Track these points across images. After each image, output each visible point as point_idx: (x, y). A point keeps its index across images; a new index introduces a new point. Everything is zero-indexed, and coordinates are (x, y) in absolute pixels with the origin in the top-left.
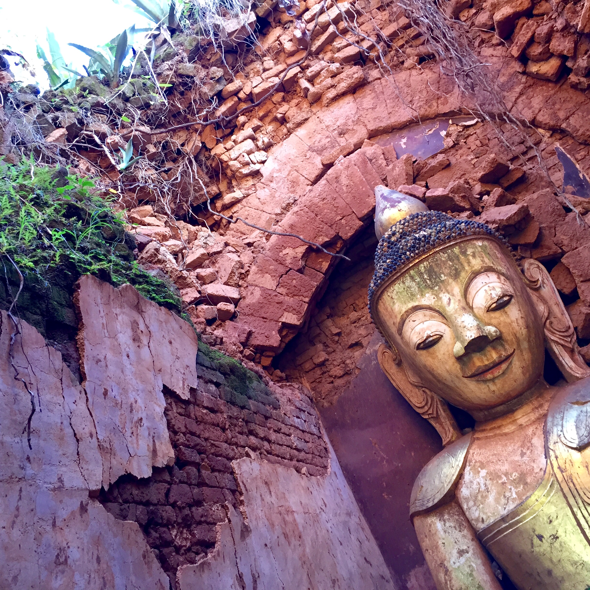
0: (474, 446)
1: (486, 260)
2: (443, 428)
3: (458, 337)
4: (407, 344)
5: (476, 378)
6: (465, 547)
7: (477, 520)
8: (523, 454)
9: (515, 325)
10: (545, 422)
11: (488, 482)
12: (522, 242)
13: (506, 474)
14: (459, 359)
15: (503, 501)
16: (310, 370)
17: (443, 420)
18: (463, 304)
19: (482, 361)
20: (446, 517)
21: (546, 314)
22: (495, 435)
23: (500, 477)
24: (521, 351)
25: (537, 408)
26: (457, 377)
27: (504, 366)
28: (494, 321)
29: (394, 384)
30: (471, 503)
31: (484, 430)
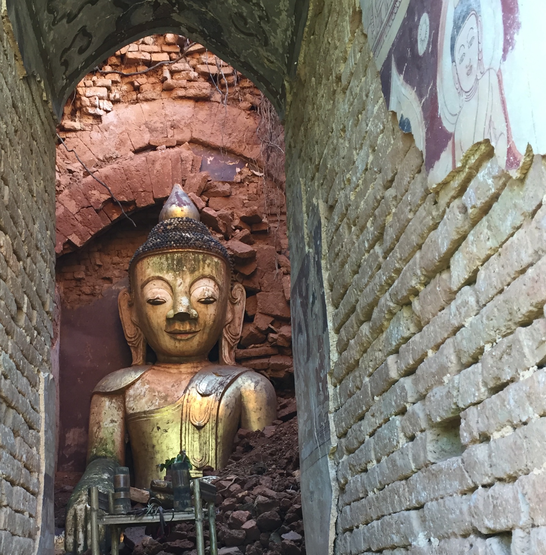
0: (149, 372)
1: (214, 272)
2: (137, 356)
3: (174, 307)
4: (143, 296)
5: (172, 335)
6: (116, 420)
7: (130, 408)
8: (173, 386)
9: (208, 316)
10: (194, 376)
11: (147, 392)
12: (242, 272)
13: (159, 392)
14: (168, 319)
15: (150, 404)
16: (68, 280)
17: (139, 351)
18: (187, 290)
19: (180, 327)
20: (114, 401)
21: (230, 321)
22: (164, 371)
23: (154, 392)
24: (203, 333)
25: (194, 367)
26: (161, 329)
27: (190, 336)
28: (198, 309)
29: (121, 316)
30: (132, 399)
31: (159, 366)
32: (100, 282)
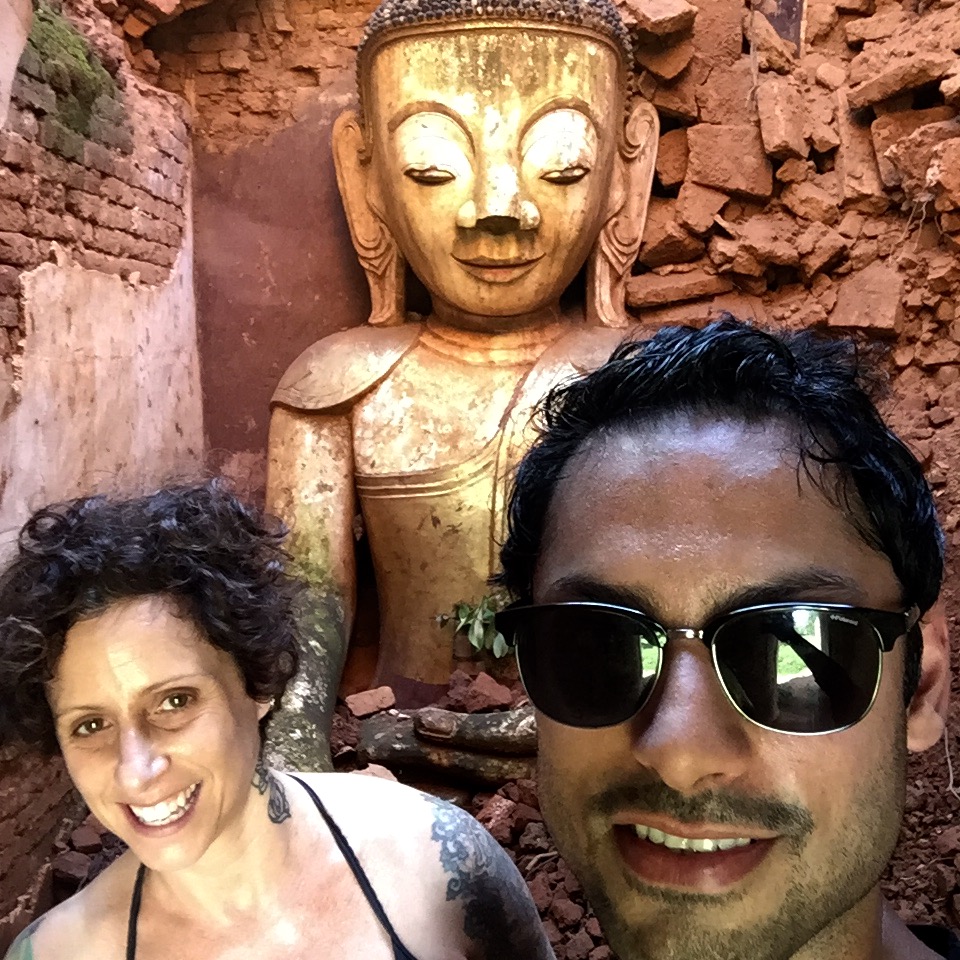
0: (413, 356)
1: (586, 87)
2: (382, 296)
3: (477, 196)
4: (394, 155)
5: (469, 268)
6: (330, 483)
7: (366, 459)
8: (473, 405)
9: (566, 219)
10: (526, 375)
11: (407, 420)
12: (654, 68)
13: (437, 421)
14: (461, 230)
15: (414, 454)
17: (387, 287)
18: (513, 145)
19: (491, 252)
20: (325, 432)
21: (617, 208)
22: (451, 357)
23: (426, 421)
24: (552, 261)
25: (525, 346)
26: (443, 250)
27: (517, 272)
28: (541, 199)
29: (340, 185)
30: (369, 434)
31: (437, 337)
32: (288, 78)
